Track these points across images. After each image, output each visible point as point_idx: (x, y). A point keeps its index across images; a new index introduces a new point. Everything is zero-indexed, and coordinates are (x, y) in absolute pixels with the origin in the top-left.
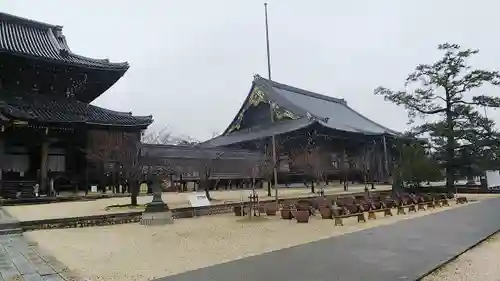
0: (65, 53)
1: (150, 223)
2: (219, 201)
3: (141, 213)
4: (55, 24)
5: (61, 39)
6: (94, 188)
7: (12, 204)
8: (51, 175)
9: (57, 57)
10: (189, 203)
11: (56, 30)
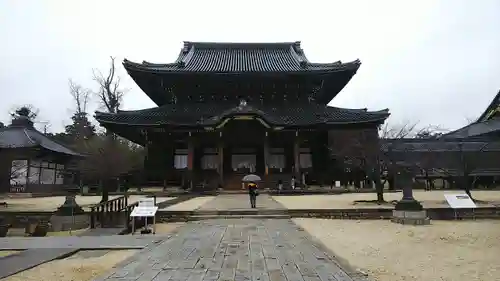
0: (304, 64)
1: (403, 222)
2: (486, 203)
3: (391, 211)
4: (293, 41)
5: (300, 53)
6: (338, 183)
7: (277, 194)
8: (302, 171)
9: (298, 69)
10: (446, 202)
11: (296, 45)
